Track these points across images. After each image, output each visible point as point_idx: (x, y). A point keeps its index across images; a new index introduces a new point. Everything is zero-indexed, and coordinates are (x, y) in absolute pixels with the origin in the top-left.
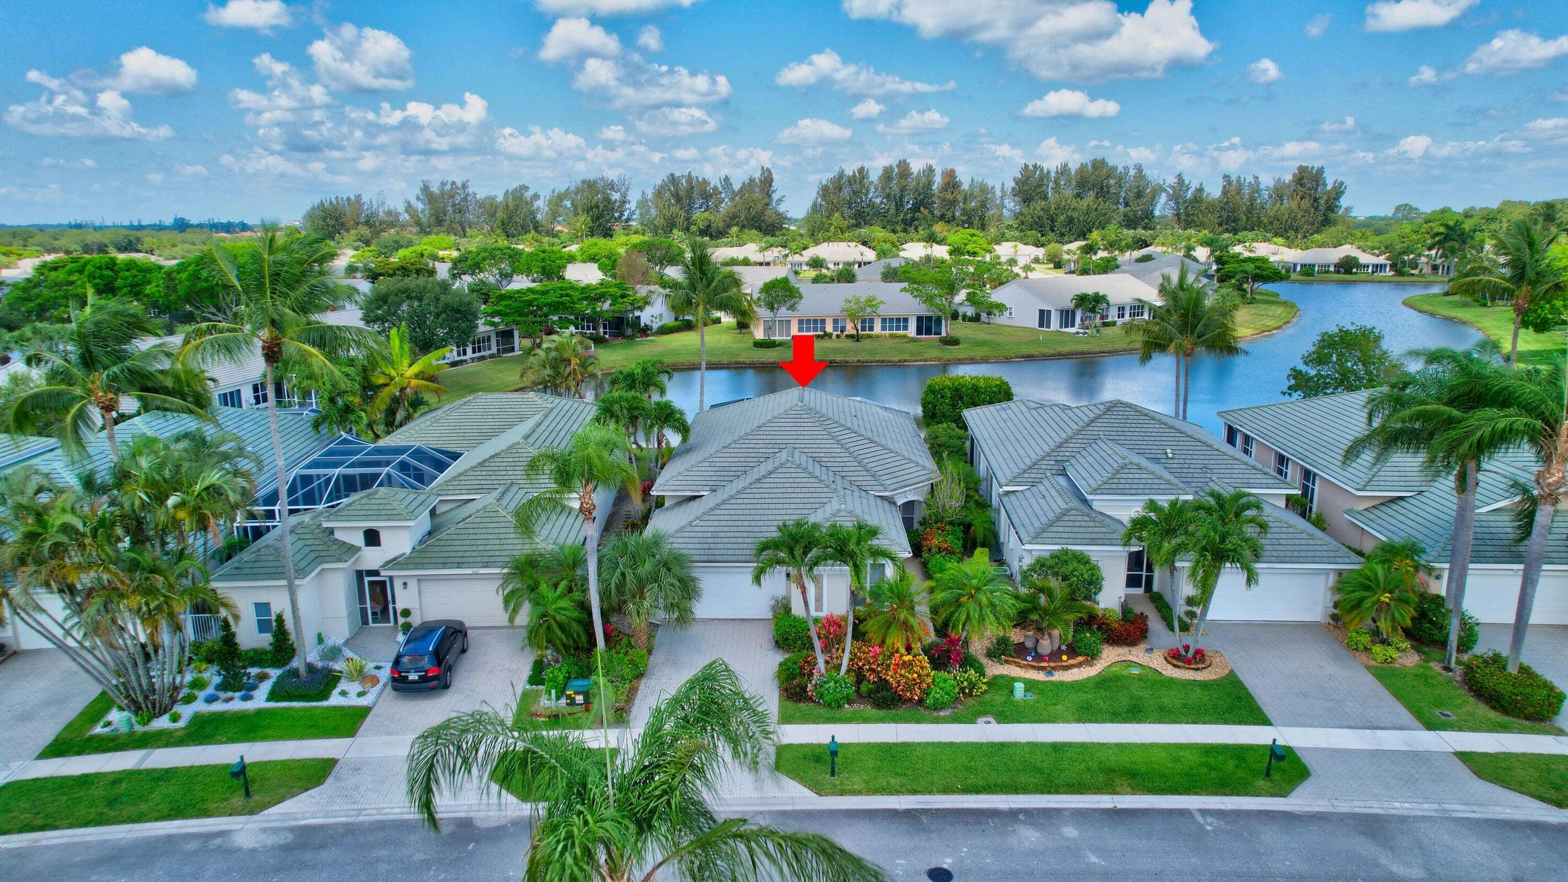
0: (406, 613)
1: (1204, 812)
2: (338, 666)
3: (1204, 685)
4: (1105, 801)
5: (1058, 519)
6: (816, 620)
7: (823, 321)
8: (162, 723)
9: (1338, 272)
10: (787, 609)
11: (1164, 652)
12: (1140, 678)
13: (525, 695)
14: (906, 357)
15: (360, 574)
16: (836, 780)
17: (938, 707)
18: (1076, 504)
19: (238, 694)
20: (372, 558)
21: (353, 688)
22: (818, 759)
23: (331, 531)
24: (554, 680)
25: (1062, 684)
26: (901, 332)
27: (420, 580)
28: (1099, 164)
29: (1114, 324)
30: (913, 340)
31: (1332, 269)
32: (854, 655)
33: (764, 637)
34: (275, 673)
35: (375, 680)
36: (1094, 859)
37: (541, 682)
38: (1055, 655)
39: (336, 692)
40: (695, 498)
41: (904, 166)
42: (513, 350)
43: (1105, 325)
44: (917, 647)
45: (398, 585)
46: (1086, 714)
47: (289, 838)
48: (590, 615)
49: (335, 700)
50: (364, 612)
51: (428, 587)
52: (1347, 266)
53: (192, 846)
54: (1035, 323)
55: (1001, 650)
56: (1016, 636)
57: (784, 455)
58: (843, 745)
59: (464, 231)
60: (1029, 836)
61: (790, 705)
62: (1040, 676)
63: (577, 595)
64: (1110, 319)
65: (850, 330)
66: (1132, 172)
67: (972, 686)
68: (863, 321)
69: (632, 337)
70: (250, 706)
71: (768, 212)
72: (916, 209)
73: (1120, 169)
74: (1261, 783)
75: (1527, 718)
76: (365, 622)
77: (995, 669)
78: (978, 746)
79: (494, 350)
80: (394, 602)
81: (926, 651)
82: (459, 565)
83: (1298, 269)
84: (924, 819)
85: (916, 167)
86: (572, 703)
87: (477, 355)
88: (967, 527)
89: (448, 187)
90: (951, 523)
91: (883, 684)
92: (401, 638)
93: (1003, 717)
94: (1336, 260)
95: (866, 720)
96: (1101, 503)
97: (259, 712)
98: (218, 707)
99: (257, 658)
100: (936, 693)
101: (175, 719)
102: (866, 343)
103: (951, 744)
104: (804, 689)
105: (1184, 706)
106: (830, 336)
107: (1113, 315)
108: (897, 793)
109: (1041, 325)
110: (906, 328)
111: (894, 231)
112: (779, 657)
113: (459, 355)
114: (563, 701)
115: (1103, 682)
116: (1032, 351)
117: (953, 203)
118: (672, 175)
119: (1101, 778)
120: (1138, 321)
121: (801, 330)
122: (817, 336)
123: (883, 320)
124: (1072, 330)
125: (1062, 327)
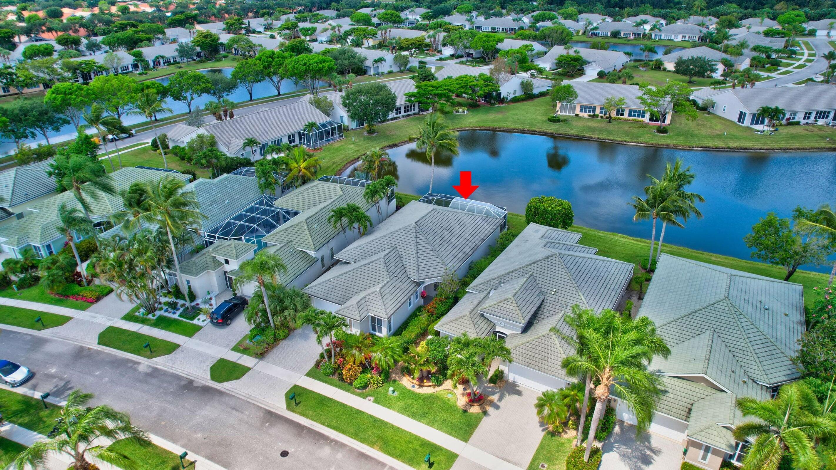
0: (234, 290)
7: (595, 108)
8: (151, 316)
13: (245, 337)
14: (627, 139)
19: (173, 311)
20: (227, 268)
21: (202, 318)
23: (215, 257)
24: (251, 335)
26: (640, 119)
29: (798, 123)
39: (197, 318)
40: (347, 263)
42: (427, 110)
43: (789, 124)
49: (196, 321)
53: (130, 364)
54: (736, 119)
60: (326, 452)
61: (314, 368)
64: (796, 120)
68: (618, 110)
69: (494, 104)
70: (174, 316)
79: (417, 110)
87: (407, 113)
91: (342, 373)
97: (175, 320)
101: (154, 315)
102: (611, 127)
103: (345, 405)
106: (597, 116)
107: (800, 117)
109: (739, 121)
110: (643, 116)
113: (397, 114)
120: (821, 122)
121: (581, 111)
122: (590, 116)
123: (630, 111)
124: (759, 127)
125: (752, 124)
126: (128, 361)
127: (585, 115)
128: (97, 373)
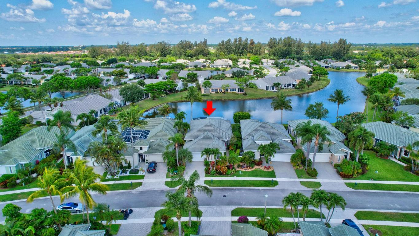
0: (147, 160)
1: (261, 189)
2: (138, 169)
3: (268, 172)
4: (249, 188)
5: (249, 145)
6: (211, 162)
7: (217, 89)
8: (115, 177)
9: (346, 69)
10: (206, 160)
11: (264, 167)
12: (259, 171)
13: (167, 173)
14: (235, 98)
15: (139, 154)
16: (212, 185)
17: (228, 175)
18: (253, 143)
19: (125, 173)
20: (141, 152)
21: (142, 172)
22: (210, 182)
23: (135, 147)
24: (172, 171)
25: (247, 171)
26: (235, 92)
27: (149, 155)
28: (289, 38)
30: (237, 94)
31: (344, 68)
32: (216, 167)
33: (203, 164)
34: (129, 170)
35: (144, 171)
36: (245, 194)
37: (170, 171)
38: (247, 167)
39: (139, 173)
40: (191, 140)
41: (240, 39)
42: (149, 97)
43: (281, 89)
44: (225, 166)
45: (145, 156)
46: (249, 176)
47: (139, 192)
48: (177, 161)
49: (139, 174)
50: (139, 160)
51: (150, 156)
52: (348, 67)
53: (127, 193)
54: (265, 89)
55: (239, 166)
56: (241, 164)
57: (206, 134)
58: (213, 180)
59: (128, 55)
60: (237, 192)
61: (207, 175)
62: (244, 170)
63: (175, 158)
64: (283, 87)
65: (223, 91)
66: (298, 40)
67: (233, 172)
68: (226, 89)
69: (174, 93)
70: (127, 175)
71: (205, 51)
72: (243, 49)
73: (295, 39)
74: (271, 186)
75: (312, 176)
76: (140, 161)
77: (237, 169)
78: (233, 180)
79: (145, 98)
80: (144, 158)
81: (227, 167)
82: (155, 153)
83: (336, 68)
84: (224, 190)
85: (243, 39)
86: (175, 174)
88: (237, 145)
89: (124, 43)
90: (234, 144)
91: (220, 172)
92: (147, 164)
93: (237, 176)
94: (345, 66)
95: (217, 177)
96: (257, 142)
97: (129, 176)
98: (122, 175)
99: (126, 168)
100: (228, 173)
101: (117, 177)
102: (226, 95)
103: (229, 180)
104: (209, 172)
105: (264, 175)
106: (219, 92)
107: (283, 86)
108: (221, 186)
109: (266, 89)
110: (236, 91)
111: (238, 56)
112: (205, 167)
114: (173, 174)
115: (253, 171)
116: (263, 97)
117: (252, 48)
118: (182, 41)
119: (249, 185)
120: (289, 87)
121: (212, 91)
122: (216, 93)
123: (231, 89)
124: (273, 90)
125: (271, 90)
126: (124, 192)
127: (214, 93)
128: (116, 199)
